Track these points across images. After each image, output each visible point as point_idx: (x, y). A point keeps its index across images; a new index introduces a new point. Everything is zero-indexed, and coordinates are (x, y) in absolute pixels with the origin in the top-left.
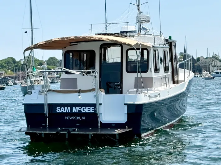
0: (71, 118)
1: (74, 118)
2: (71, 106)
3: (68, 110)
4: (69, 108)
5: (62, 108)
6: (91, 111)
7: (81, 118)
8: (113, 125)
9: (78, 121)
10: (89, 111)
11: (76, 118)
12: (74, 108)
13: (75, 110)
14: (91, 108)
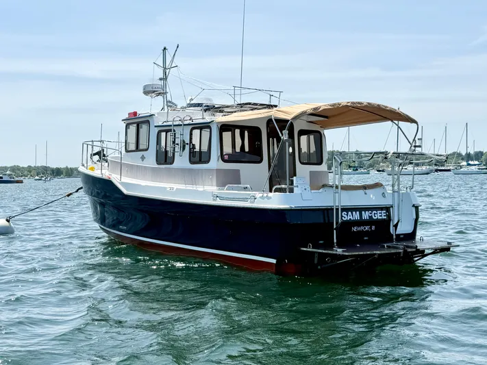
0: (359, 229)
1: (362, 228)
2: (360, 209)
3: (356, 216)
4: (358, 213)
5: (350, 213)
6: (384, 217)
7: (371, 228)
8: (402, 236)
9: (366, 233)
10: (381, 218)
11: (365, 228)
12: (363, 212)
13: (366, 215)
14: (383, 212)
